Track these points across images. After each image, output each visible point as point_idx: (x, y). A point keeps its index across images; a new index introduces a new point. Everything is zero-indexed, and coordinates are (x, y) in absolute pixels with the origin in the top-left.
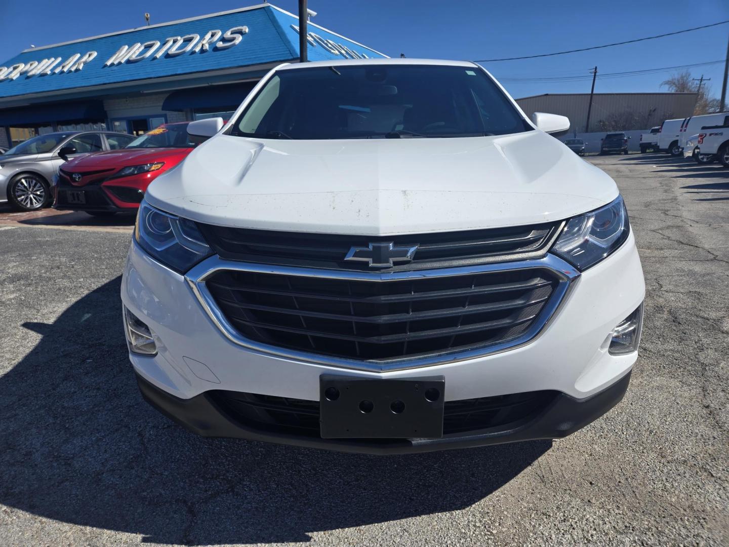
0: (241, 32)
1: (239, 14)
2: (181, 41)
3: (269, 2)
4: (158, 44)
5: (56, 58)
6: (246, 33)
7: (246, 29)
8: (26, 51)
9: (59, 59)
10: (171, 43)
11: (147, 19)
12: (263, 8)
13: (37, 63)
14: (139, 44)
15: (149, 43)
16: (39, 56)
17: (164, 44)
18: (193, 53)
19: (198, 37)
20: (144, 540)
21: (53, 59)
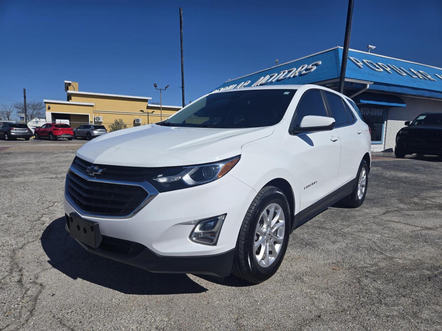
0: (316, 65)
1: (320, 55)
2: (287, 72)
3: (338, 46)
4: (277, 74)
5: (235, 85)
6: (319, 65)
7: (320, 63)
8: (226, 82)
9: (236, 85)
10: (282, 73)
11: (277, 62)
12: (334, 49)
13: (228, 87)
14: (268, 76)
15: (273, 75)
16: (228, 84)
17: (278, 75)
18: (290, 78)
19: (296, 69)
20: (49, 261)
21: (234, 85)
